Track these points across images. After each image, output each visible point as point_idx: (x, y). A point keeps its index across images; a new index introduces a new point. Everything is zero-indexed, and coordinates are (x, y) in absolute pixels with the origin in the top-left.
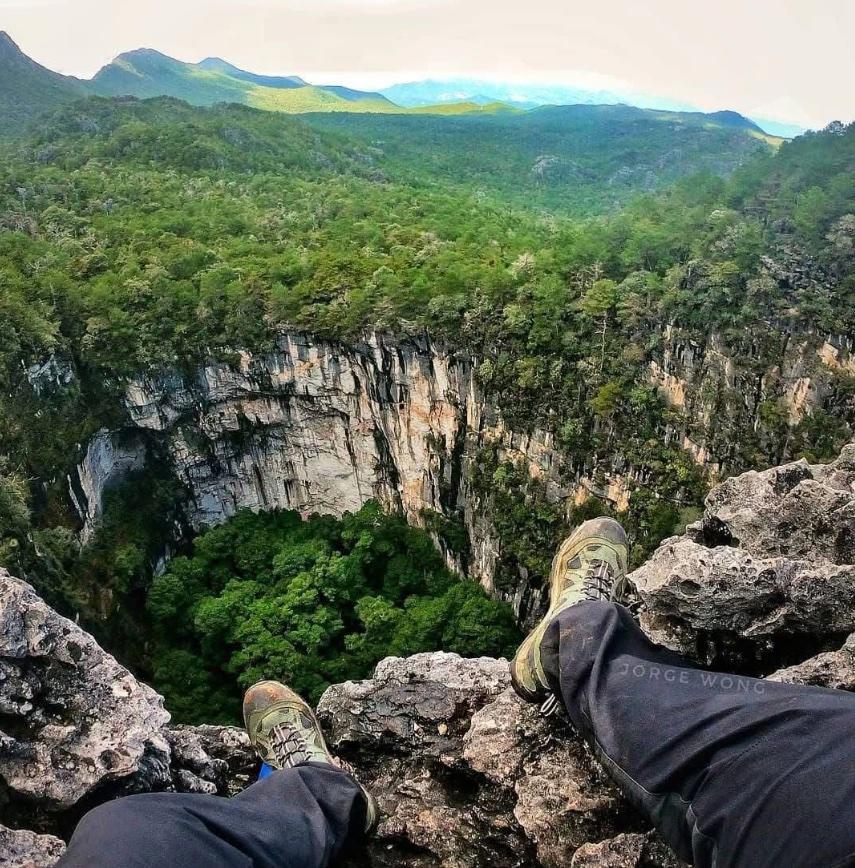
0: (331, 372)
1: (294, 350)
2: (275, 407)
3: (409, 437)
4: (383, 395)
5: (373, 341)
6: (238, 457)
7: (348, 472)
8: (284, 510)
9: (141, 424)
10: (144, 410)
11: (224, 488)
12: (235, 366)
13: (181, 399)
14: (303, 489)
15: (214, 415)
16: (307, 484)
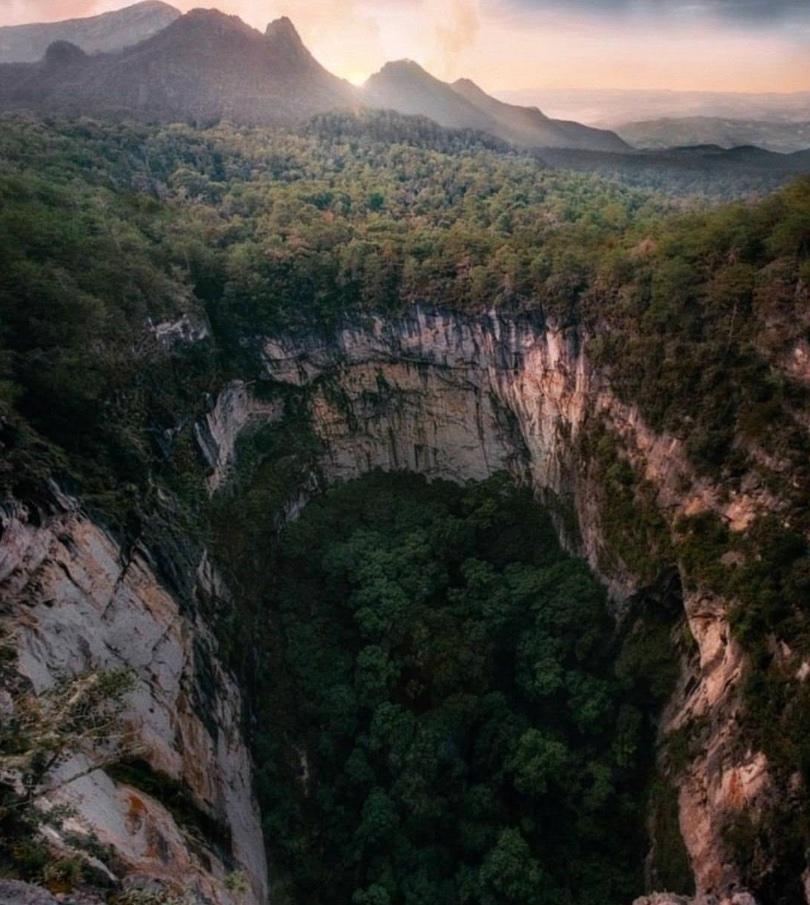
0: (454, 339)
1: (422, 318)
2: (414, 373)
3: (540, 420)
4: (499, 362)
5: (493, 313)
6: (376, 418)
7: (474, 445)
8: (412, 472)
9: (279, 378)
10: (282, 364)
11: (360, 446)
12: (369, 329)
13: (320, 355)
14: (431, 455)
15: (354, 372)
16: (435, 451)
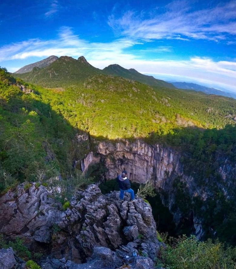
0: (146, 150)
1: (139, 144)
2: (132, 155)
3: (161, 170)
4: (157, 159)
5: (158, 146)
6: (121, 165)
7: (145, 174)
9: (100, 153)
10: (102, 150)
11: (116, 171)
12: (125, 144)
13: (111, 149)
15: (117, 153)
16: (135, 175)
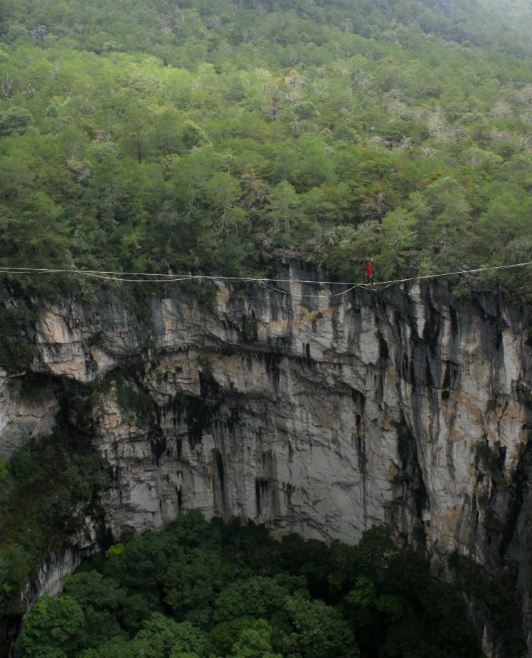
0: (347, 328)
1: (296, 292)
2: (258, 369)
3: (450, 443)
4: (420, 374)
5: (415, 291)
6: (195, 436)
7: (352, 480)
8: (251, 522)
9: (57, 370)
10: (63, 350)
11: (167, 478)
12: (206, 302)
13: (120, 340)
14: (282, 496)
15: (166, 365)
16: (289, 489)
